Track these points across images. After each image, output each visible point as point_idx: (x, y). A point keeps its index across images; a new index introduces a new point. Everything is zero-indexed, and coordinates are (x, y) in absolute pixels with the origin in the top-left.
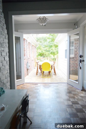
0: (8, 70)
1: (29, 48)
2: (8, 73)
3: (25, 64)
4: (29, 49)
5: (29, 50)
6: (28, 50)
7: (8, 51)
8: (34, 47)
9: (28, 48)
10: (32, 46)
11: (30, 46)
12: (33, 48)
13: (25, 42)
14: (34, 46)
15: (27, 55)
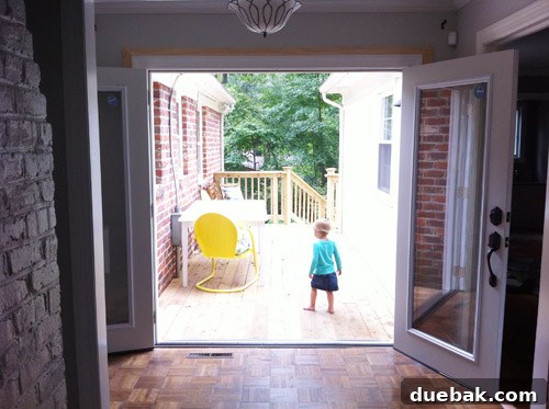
0: (58, 339)
1: (184, 126)
2: (53, 358)
3: (165, 223)
4: (185, 132)
5: (185, 139)
6: (181, 136)
7: (54, 223)
8: (209, 115)
9: (181, 125)
10: (200, 110)
11: (188, 116)
12: (204, 124)
13: (163, 100)
14: (211, 110)
15: (172, 170)
